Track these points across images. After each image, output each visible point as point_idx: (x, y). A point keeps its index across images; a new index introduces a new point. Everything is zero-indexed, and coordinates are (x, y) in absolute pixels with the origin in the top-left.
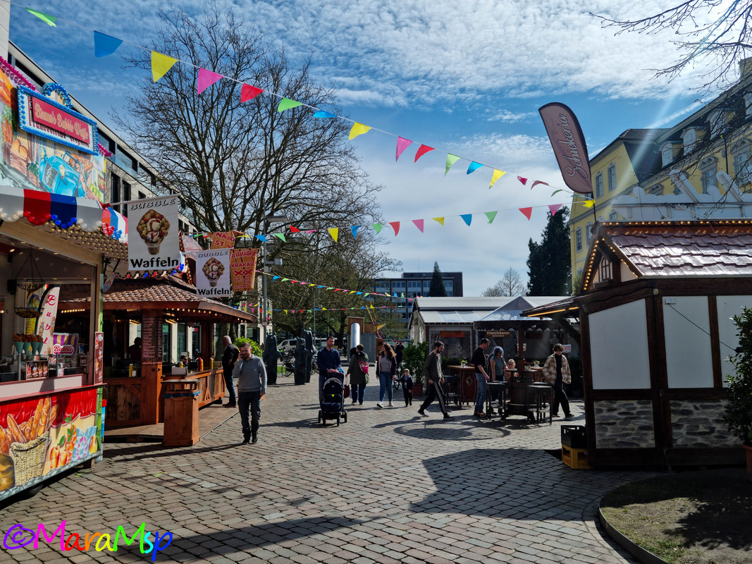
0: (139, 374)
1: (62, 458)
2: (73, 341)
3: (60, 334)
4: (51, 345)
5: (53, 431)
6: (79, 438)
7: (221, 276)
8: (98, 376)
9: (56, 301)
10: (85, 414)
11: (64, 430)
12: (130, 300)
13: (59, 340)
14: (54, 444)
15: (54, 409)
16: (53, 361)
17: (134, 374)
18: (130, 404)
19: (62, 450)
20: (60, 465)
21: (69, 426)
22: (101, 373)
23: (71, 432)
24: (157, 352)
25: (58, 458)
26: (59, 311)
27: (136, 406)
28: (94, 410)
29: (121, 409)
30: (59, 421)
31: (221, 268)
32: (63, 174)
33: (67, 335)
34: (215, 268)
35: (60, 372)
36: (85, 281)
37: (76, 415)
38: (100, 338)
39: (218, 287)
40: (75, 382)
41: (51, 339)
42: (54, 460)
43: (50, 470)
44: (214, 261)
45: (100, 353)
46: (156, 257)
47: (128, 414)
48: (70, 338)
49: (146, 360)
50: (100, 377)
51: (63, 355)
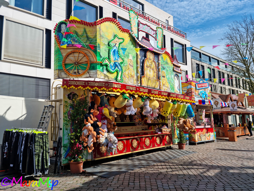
0: (223, 126)
1: (209, 139)
2: (209, 119)
3: (206, 118)
4: (205, 120)
5: (206, 134)
6: (211, 136)
7: (235, 107)
8: (213, 126)
9: (205, 112)
10: (212, 132)
11: (208, 134)
12: (219, 111)
13: (206, 119)
14: (207, 136)
15: (206, 130)
16: (205, 123)
17: (222, 126)
18: (222, 133)
19: (208, 137)
20: (208, 140)
21: (209, 134)
22: (214, 125)
23: (209, 135)
24: (227, 122)
25: (208, 138)
26: (205, 114)
27: (224, 133)
28: (213, 132)
29: (220, 134)
30: (207, 132)
31: (235, 105)
32: (203, 93)
33: (207, 118)
34: (234, 105)
35: (206, 125)
36: (209, 109)
37: (210, 132)
38: (213, 119)
39: (235, 109)
40: (209, 127)
41: (205, 119)
42: (207, 139)
43: (207, 140)
44: (233, 104)
45: (213, 122)
46: (217, 107)
47: (222, 135)
48: (208, 119)
49: (224, 123)
50: (214, 126)
51: (207, 122)
